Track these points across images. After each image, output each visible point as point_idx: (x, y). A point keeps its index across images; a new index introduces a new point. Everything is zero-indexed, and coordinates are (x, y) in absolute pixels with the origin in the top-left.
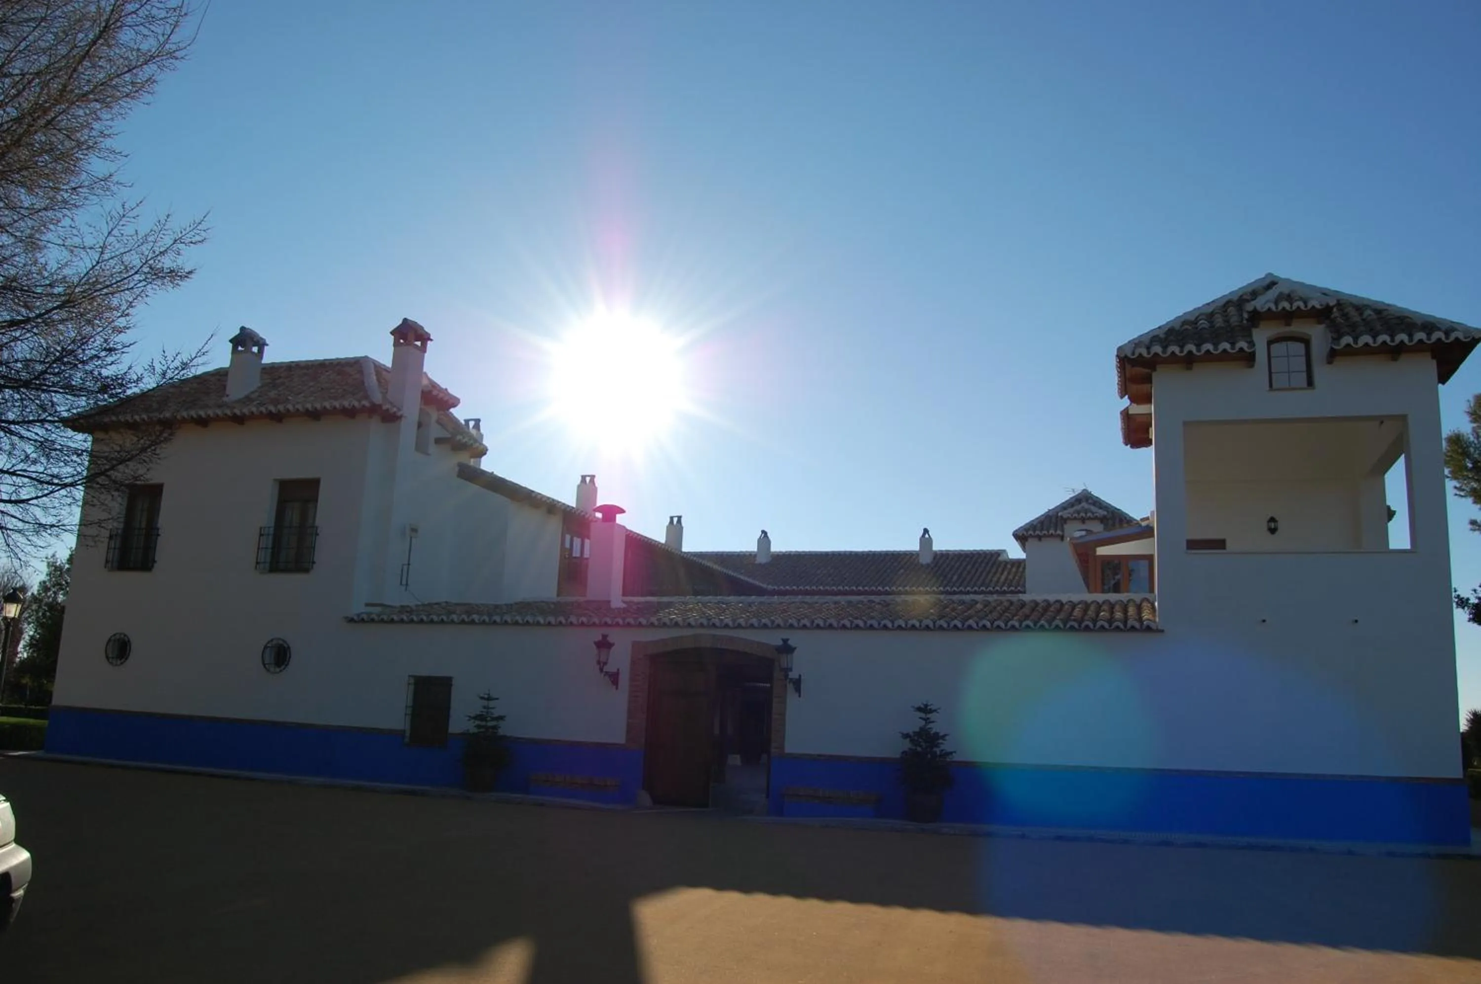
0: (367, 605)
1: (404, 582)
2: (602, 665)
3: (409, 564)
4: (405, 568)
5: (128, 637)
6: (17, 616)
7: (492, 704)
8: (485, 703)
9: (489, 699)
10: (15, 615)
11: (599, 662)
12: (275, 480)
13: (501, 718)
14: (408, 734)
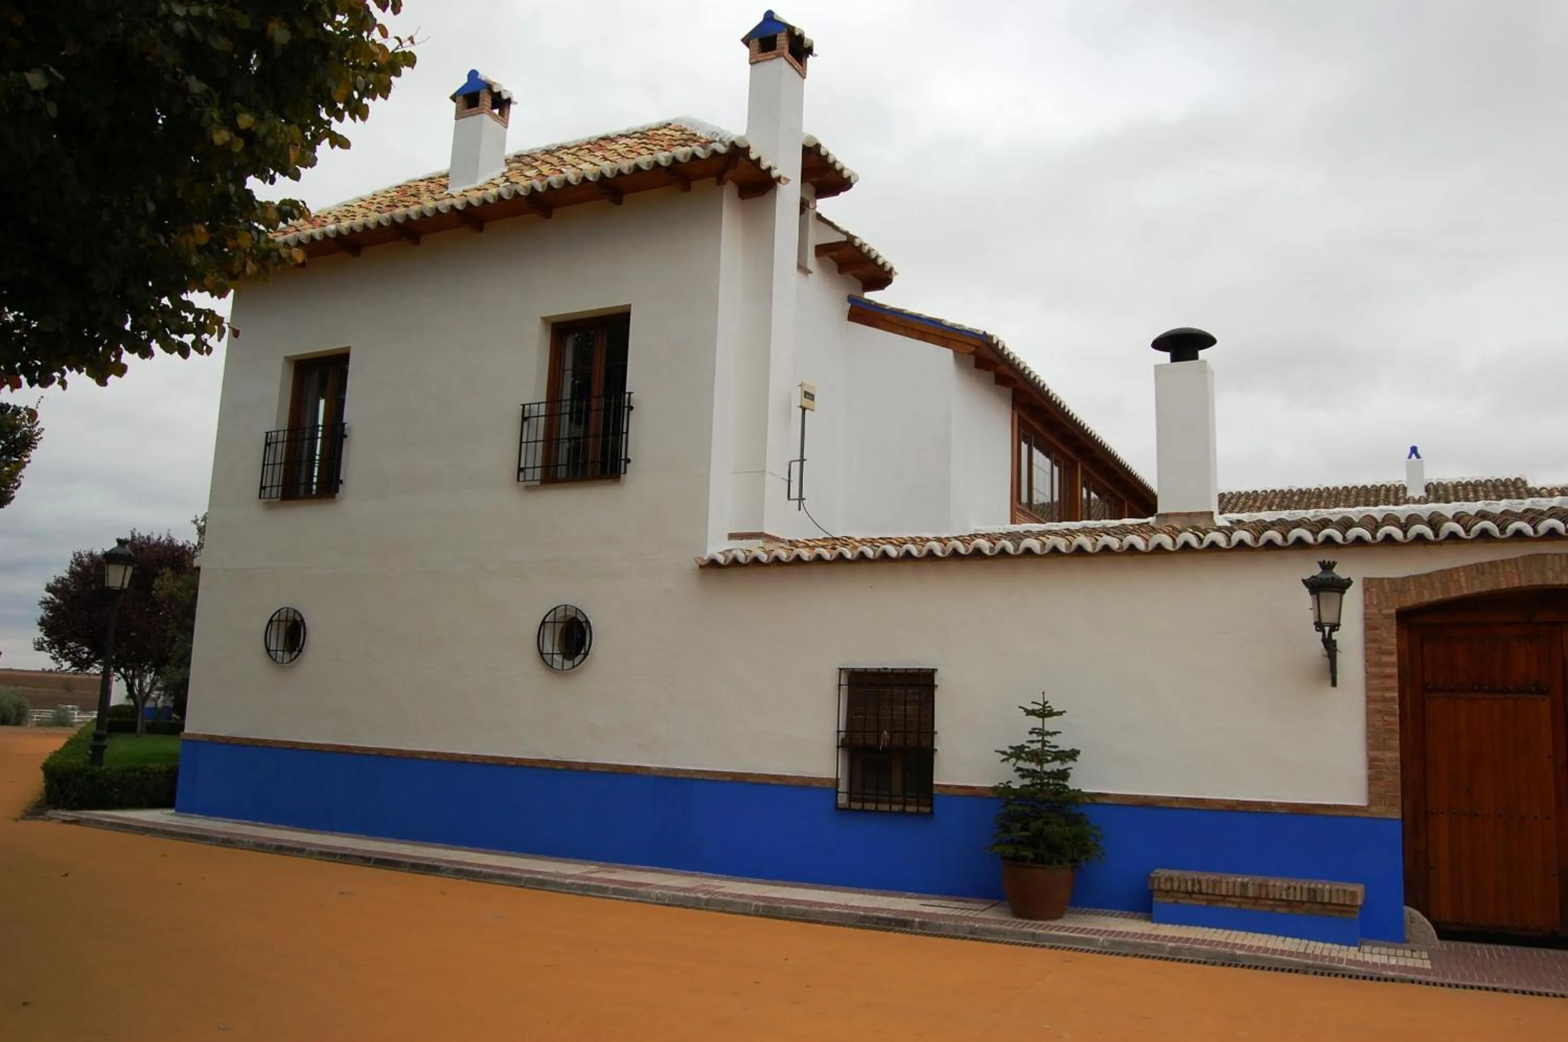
0: (732, 536)
1: (795, 493)
2: (1327, 629)
3: (802, 460)
4: (796, 467)
5: (301, 616)
6: (126, 586)
7: (1051, 724)
8: (1036, 722)
9: (1045, 712)
10: (123, 584)
11: (1319, 626)
12: (544, 319)
13: (1073, 755)
14: (843, 787)
